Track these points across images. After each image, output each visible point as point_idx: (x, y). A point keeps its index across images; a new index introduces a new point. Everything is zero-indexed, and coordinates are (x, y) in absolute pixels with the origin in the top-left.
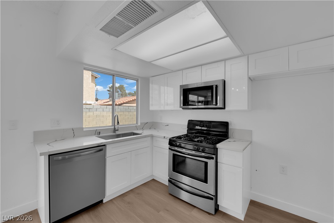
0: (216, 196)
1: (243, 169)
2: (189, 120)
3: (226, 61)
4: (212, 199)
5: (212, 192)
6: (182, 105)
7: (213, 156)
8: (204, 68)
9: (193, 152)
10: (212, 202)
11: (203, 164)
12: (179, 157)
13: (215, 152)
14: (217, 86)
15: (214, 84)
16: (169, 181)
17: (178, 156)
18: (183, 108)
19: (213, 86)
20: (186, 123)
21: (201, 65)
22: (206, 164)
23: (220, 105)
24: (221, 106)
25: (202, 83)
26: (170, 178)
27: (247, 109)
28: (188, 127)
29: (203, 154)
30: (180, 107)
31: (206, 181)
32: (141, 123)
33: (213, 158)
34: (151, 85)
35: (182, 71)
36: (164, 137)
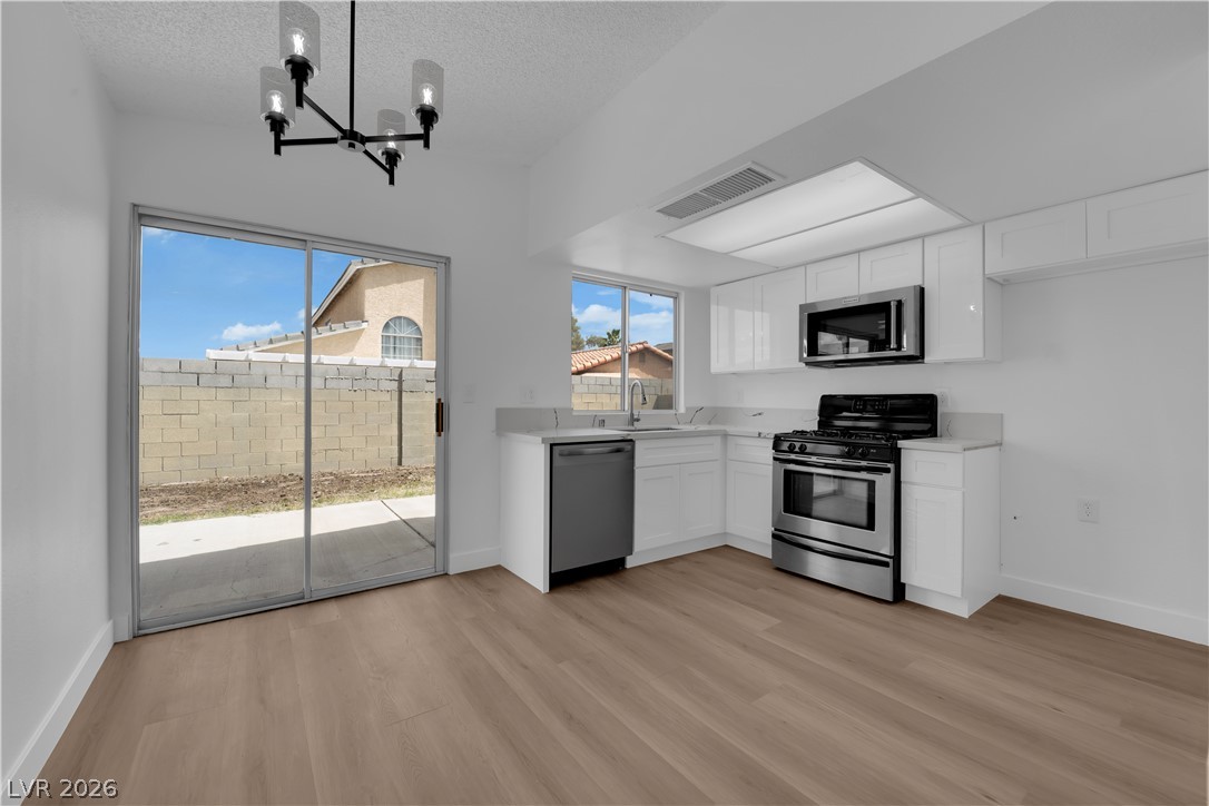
0: (897, 557)
1: (964, 493)
2: (823, 397)
3: (926, 239)
4: (886, 564)
5: (887, 549)
6: (805, 355)
7: (889, 465)
8: (866, 258)
9: (839, 461)
10: (887, 573)
11: (865, 485)
12: (802, 476)
13: (895, 456)
14: (900, 304)
15: (893, 299)
16: (774, 536)
17: (797, 476)
18: (807, 364)
19: (889, 303)
20: (816, 406)
21: (859, 252)
22: (871, 485)
23: (908, 347)
24: (912, 352)
25: (860, 297)
26: (776, 530)
27: (981, 355)
28: (820, 415)
29: (864, 463)
30: (801, 359)
31: (871, 526)
32: (687, 409)
33: (887, 470)
34: (713, 308)
35: (803, 268)
36: (760, 434)
